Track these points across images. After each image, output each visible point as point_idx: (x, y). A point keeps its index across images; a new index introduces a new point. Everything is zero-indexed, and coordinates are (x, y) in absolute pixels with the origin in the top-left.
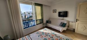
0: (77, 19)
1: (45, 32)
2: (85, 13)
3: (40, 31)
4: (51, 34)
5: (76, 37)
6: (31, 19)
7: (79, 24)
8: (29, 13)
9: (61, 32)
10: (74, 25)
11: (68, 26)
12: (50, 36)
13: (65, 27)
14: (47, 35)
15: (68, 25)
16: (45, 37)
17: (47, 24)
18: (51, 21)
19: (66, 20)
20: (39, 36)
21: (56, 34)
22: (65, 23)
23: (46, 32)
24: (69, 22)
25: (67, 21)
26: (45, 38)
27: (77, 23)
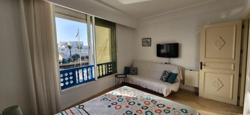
0: (201, 63)
1: (126, 95)
2: (217, 49)
3: (110, 93)
4: (141, 101)
5: (203, 107)
6: (75, 63)
7: (206, 74)
8: (70, 47)
9: (165, 95)
10: (197, 79)
11: (183, 82)
12: (139, 104)
13: (175, 82)
14: (131, 104)
15: (182, 78)
16: (127, 107)
17: (128, 76)
18: (136, 69)
19: (176, 65)
20: (109, 106)
21: (154, 99)
22: (175, 71)
23: (129, 96)
24: (183, 70)
25: (178, 67)
26: (128, 109)
27: (202, 72)
